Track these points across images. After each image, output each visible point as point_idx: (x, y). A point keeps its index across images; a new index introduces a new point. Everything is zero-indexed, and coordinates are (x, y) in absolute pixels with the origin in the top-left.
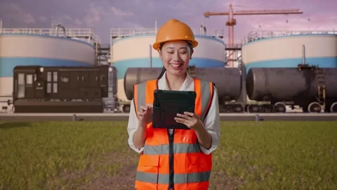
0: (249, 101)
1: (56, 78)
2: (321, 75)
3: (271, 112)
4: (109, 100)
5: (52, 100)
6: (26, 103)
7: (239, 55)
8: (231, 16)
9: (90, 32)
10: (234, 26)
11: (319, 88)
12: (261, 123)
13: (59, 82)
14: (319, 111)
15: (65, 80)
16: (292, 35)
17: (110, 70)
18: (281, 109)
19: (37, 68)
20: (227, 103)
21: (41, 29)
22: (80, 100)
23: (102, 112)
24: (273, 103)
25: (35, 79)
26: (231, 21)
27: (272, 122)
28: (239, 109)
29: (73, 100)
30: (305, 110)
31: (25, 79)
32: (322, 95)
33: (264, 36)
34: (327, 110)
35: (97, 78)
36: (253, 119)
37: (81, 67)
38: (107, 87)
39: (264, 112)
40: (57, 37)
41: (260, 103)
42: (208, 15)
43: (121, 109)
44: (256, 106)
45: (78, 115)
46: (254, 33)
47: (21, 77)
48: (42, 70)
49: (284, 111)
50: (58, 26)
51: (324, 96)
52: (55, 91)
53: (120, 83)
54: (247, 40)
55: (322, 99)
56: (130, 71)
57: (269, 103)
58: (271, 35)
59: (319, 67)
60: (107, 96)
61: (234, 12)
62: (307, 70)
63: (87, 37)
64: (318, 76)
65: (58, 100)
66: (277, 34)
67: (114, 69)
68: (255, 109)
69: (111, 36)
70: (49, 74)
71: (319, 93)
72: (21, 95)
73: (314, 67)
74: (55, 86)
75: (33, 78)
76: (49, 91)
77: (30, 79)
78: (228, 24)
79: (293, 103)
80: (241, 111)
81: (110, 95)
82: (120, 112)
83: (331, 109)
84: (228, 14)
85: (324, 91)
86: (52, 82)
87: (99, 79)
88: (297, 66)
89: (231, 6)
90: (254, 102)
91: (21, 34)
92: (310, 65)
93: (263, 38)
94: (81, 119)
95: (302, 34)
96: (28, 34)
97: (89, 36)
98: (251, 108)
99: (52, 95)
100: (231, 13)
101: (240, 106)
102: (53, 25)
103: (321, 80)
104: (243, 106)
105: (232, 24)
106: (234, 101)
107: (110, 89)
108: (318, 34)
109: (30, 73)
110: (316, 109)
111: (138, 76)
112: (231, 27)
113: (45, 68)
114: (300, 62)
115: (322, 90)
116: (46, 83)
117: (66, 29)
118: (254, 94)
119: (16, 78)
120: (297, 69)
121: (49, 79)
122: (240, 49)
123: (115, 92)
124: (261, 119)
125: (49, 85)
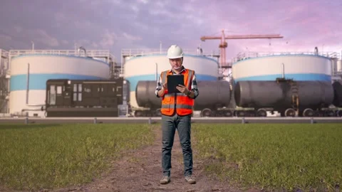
0: (238, 108)
1: (80, 89)
2: (294, 87)
3: (255, 116)
4: (123, 107)
5: (77, 107)
6: (56, 109)
7: (230, 72)
8: (223, 40)
9: (108, 53)
10: (226, 49)
11: (293, 97)
12: (246, 125)
13: (83, 92)
14: (293, 116)
15: (88, 91)
16: (273, 55)
17: (125, 82)
18: (263, 114)
19: (66, 81)
20: (219, 109)
21: (68, 51)
22: (100, 107)
23: (117, 116)
24: (256, 108)
25: (64, 90)
26: (223, 44)
27: (255, 125)
28: (228, 114)
29: (95, 107)
30: (283, 115)
31: (56, 89)
32: (295, 103)
33: (250, 56)
34: (300, 115)
35: (114, 90)
36: (239, 122)
37: (101, 81)
38: (122, 96)
39: (249, 116)
40: (79, 57)
41: (246, 109)
42: (204, 39)
43: (133, 114)
44: (242, 111)
45: (98, 118)
46: (242, 53)
47: (52, 88)
48: (69, 82)
49: (265, 116)
50: (81, 48)
51: (298, 103)
52: (80, 99)
53: (133, 94)
54: (236, 59)
55: (296, 106)
56: (141, 83)
57: (253, 109)
58: (257, 56)
59: (294, 80)
60: (121, 103)
61: (226, 37)
62: (284, 83)
63: (106, 58)
64: (292, 87)
65: (82, 107)
66: (261, 54)
67: (128, 82)
68: (242, 114)
69: (122, 55)
70: (75, 86)
71: (294, 100)
72: (53, 102)
73: (290, 81)
74: (80, 95)
75: (62, 89)
76: (75, 99)
77: (59, 90)
78: (221, 46)
79: (272, 109)
80: (231, 116)
81: (125, 103)
82: (132, 116)
83: (304, 114)
84: (220, 38)
85: (297, 100)
86: (78, 92)
87: (115, 90)
88: (275, 80)
89: (223, 32)
90: (241, 108)
91: (49, 55)
92: (286, 78)
93: (249, 58)
94: (101, 122)
95: (282, 55)
96: (58, 55)
97: (108, 56)
98: (238, 113)
99: (77, 103)
100: (223, 38)
101: (229, 111)
102: (76, 47)
103: (295, 90)
104: (233, 112)
105: (224, 46)
106: (225, 108)
107: (125, 98)
108: (295, 55)
109: (59, 85)
110: (291, 114)
111: (147, 87)
112: (223, 49)
113: (72, 81)
114: (278, 77)
115: (295, 98)
116: (73, 93)
117: (87, 51)
118: (241, 102)
119: (48, 89)
120: (276, 81)
121: (75, 90)
122: (231, 67)
123: (128, 100)
124: (247, 122)
125: (75, 95)
